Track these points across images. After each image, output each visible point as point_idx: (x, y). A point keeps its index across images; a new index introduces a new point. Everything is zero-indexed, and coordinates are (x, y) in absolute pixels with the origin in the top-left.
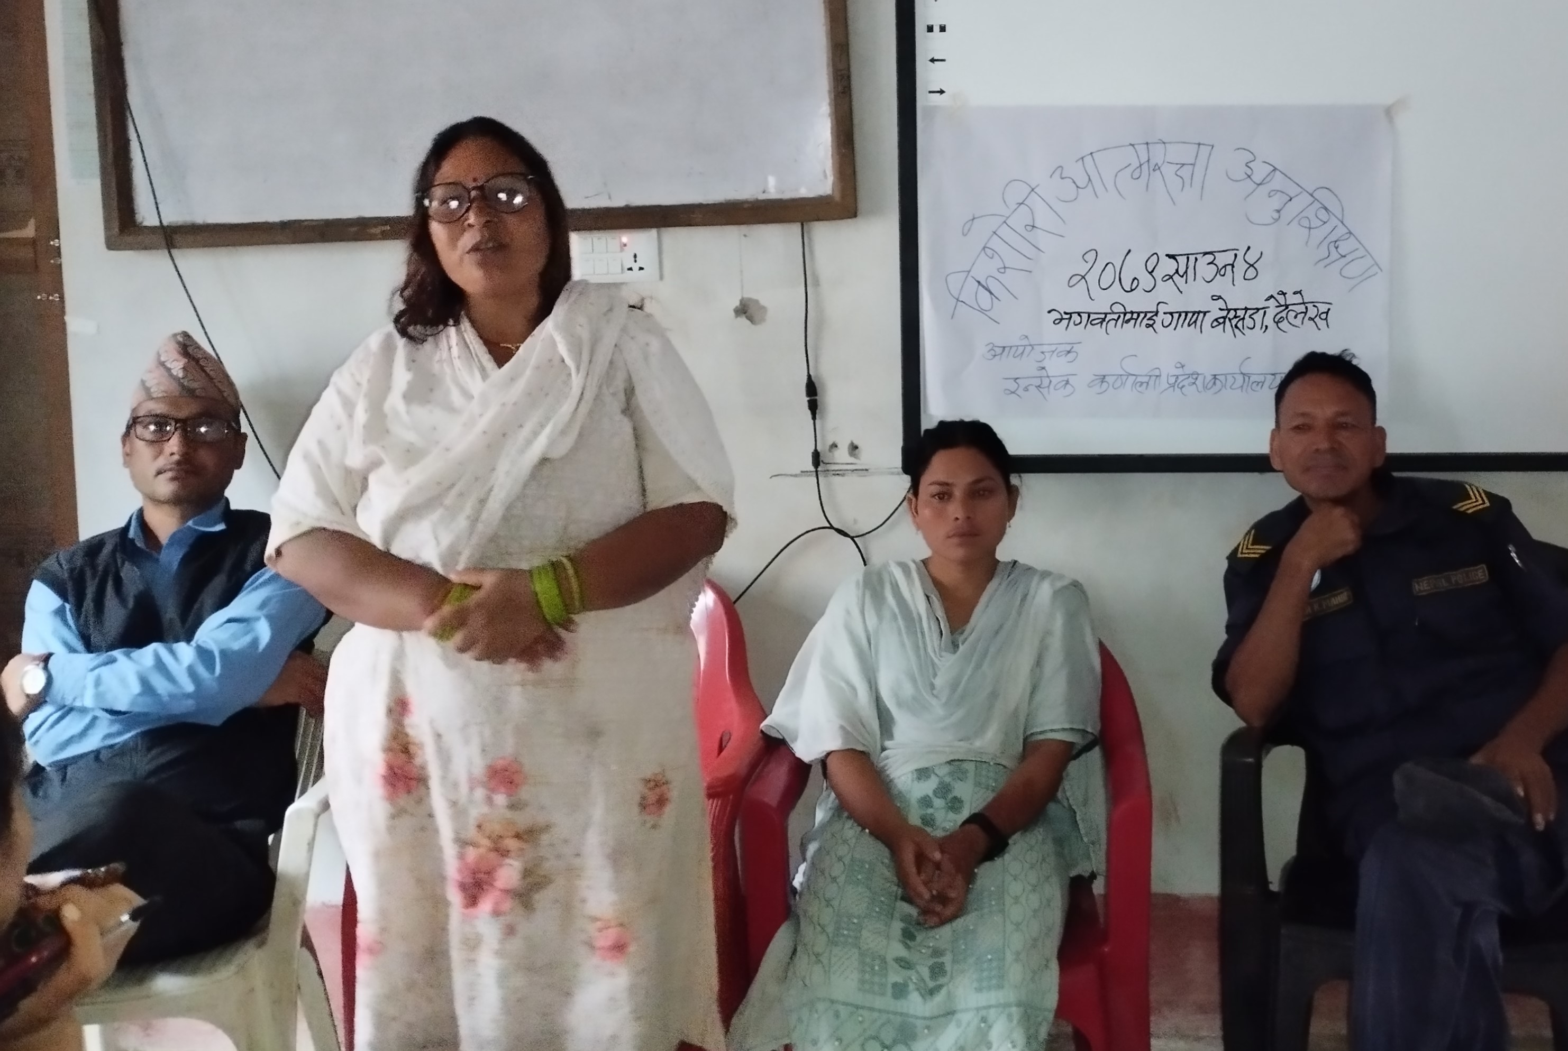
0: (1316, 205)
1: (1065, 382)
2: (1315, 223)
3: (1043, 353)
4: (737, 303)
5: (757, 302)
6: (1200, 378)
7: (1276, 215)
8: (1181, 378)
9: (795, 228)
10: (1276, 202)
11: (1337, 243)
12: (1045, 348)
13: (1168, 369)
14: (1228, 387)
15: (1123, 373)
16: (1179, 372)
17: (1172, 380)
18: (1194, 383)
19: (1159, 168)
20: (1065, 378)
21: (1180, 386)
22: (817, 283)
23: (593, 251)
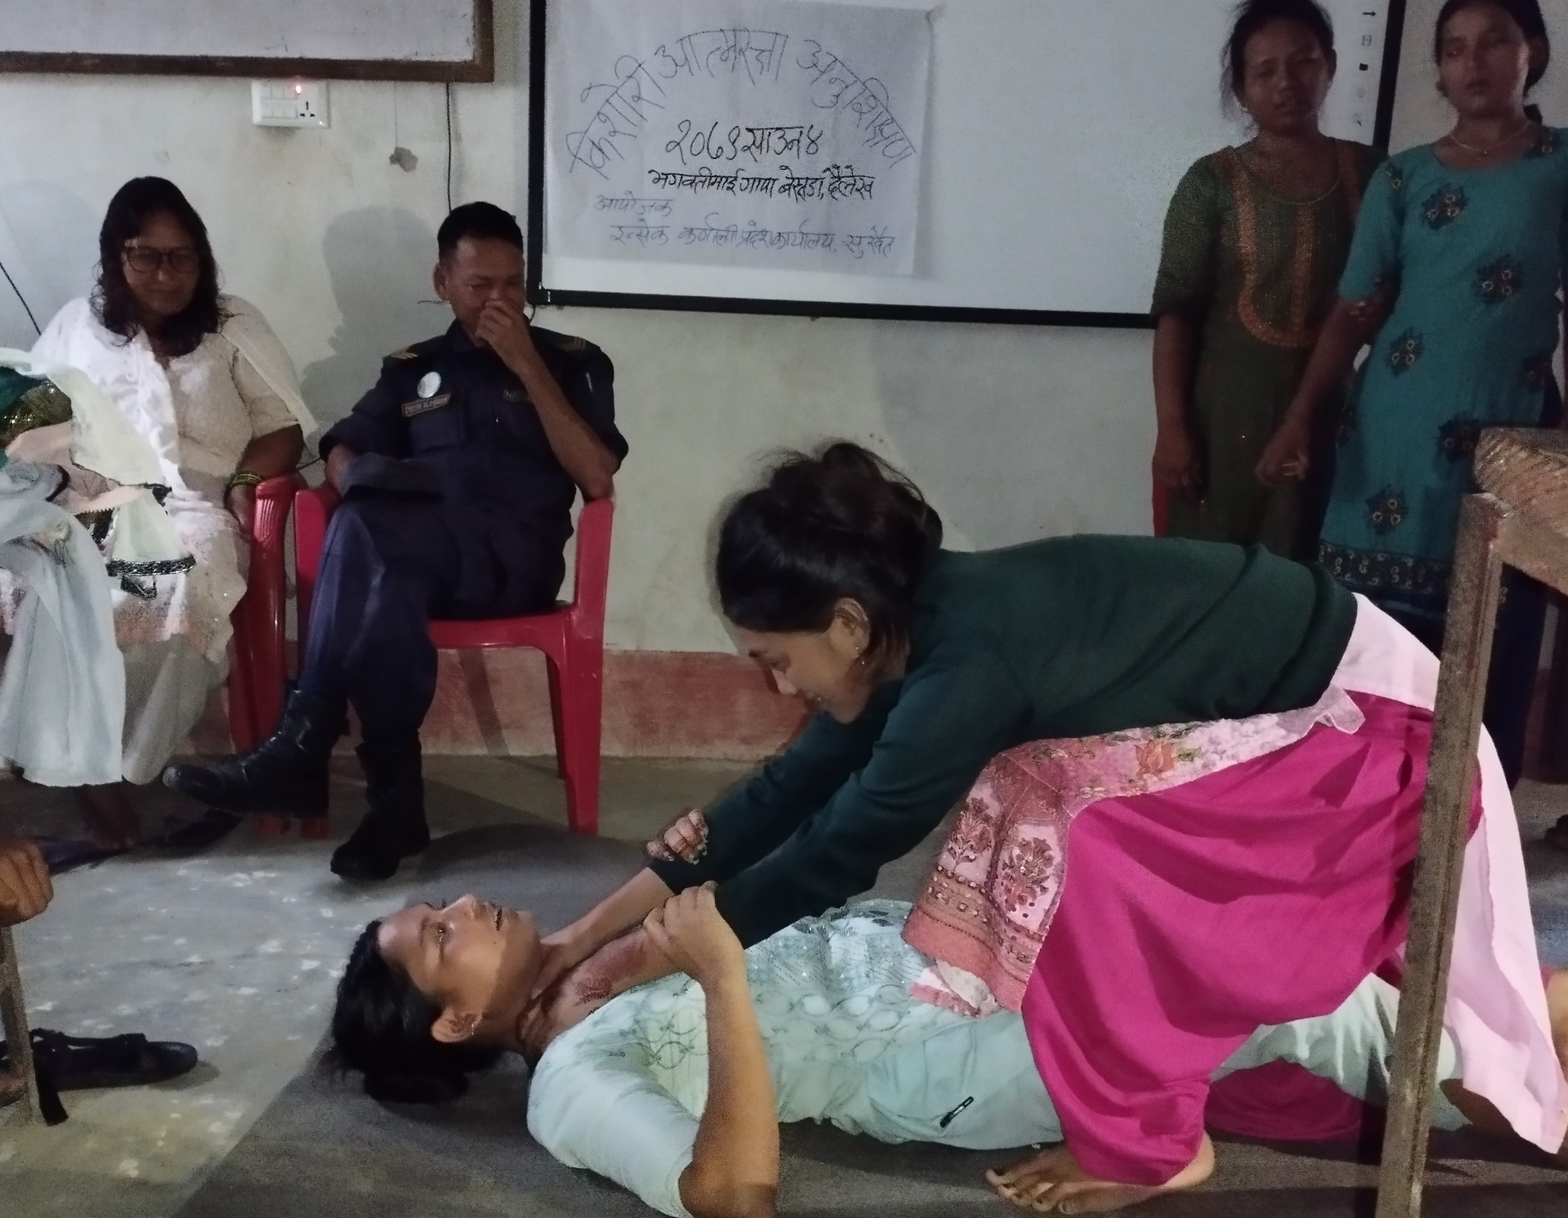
0: (868, 93)
1: (659, 233)
2: (865, 109)
3: (643, 207)
4: (392, 152)
5: (408, 152)
6: (768, 235)
7: (834, 99)
8: (753, 234)
9: (441, 88)
10: (836, 89)
11: (882, 127)
12: (645, 203)
13: (743, 226)
14: (790, 241)
15: (706, 227)
16: (752, 228)
17: (746, 235)
18: (763, 239)
19: (743, 52)
20: (660, 229)
21: (752, 240)
22: (459, 139)
23: (272, 97)
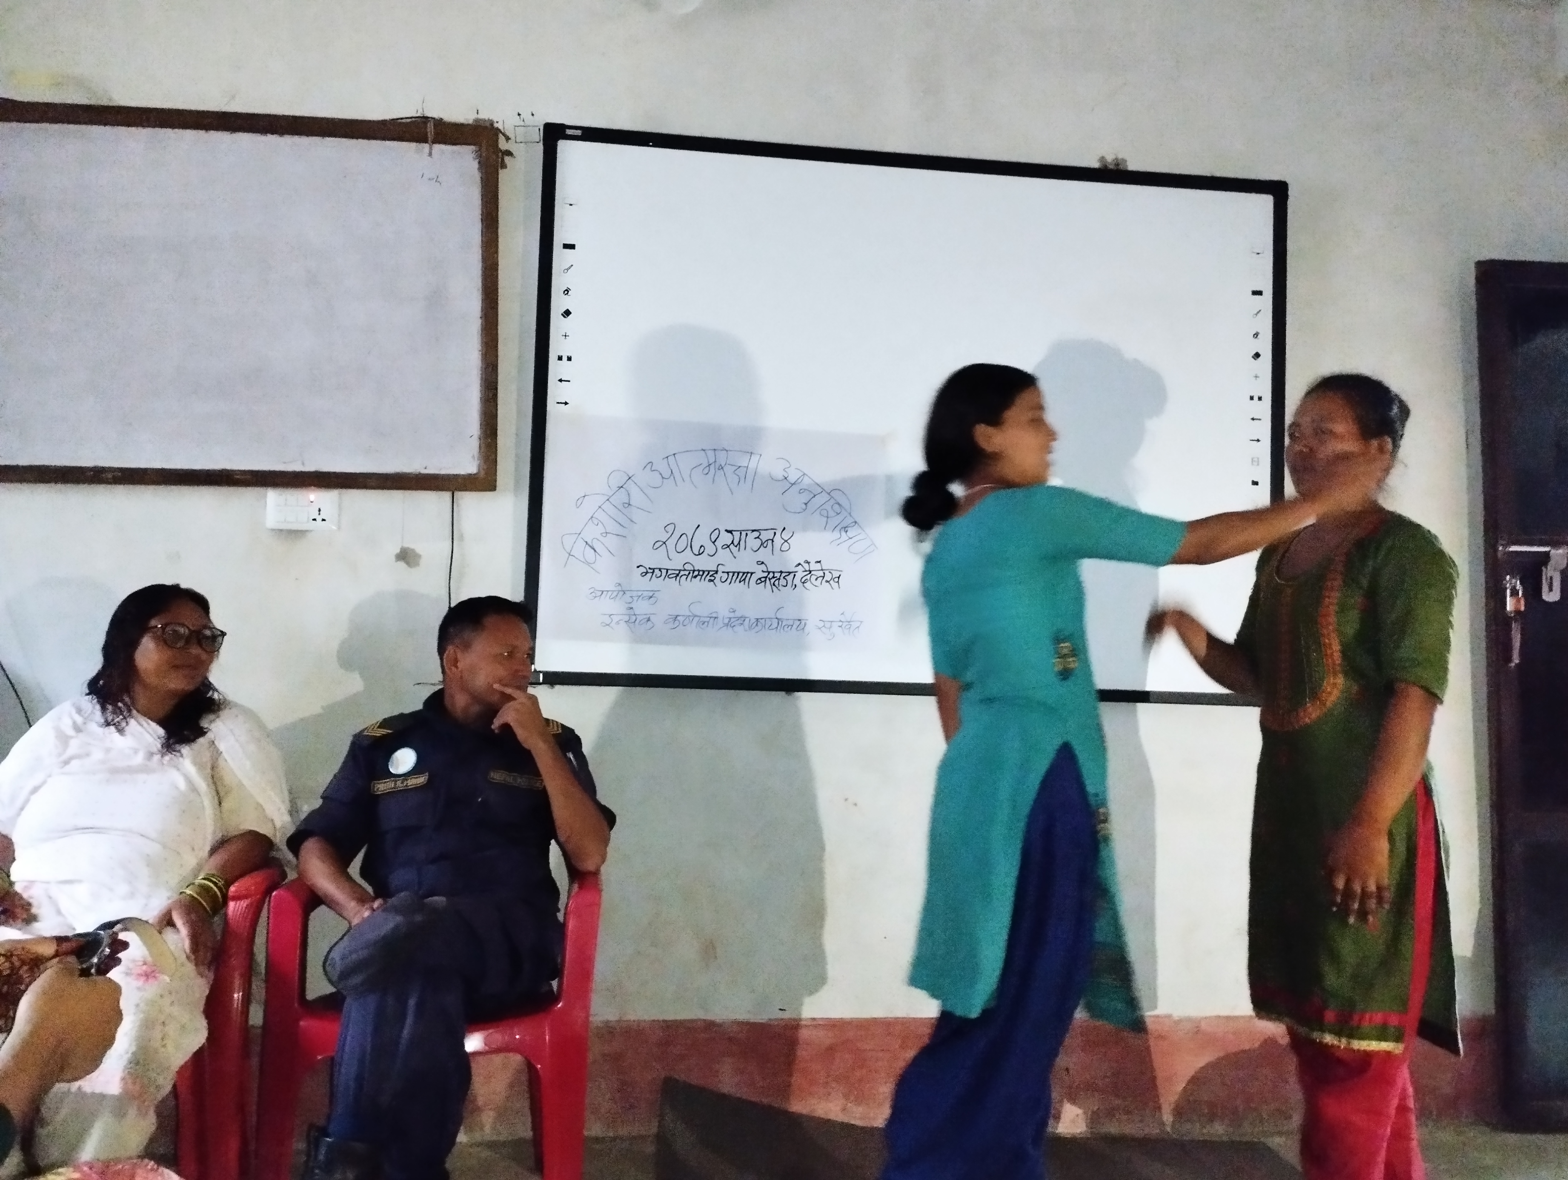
0: (832, 501)
1: (646, 620)
2: (831, 513)
3: (631, 597)
4: (398, 551)
5: (413, 550)
6: (747, 620)
7: (804, 506)
8: (732, 620)
9: (447, 495)
10: (805, 497)
11: (846, 529)
12: (634, 594)
13: (724, 612)
14: (767, 627)
15: (691, 614)
16: (732, 615)
17: (726, 621)
18: (742, 624)
19: (722, 468)
20: (648, 616)
21: (732, 625)
22: (462, 537)
23: (286, 504)
